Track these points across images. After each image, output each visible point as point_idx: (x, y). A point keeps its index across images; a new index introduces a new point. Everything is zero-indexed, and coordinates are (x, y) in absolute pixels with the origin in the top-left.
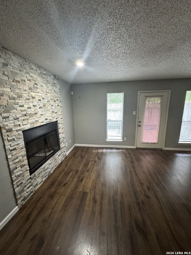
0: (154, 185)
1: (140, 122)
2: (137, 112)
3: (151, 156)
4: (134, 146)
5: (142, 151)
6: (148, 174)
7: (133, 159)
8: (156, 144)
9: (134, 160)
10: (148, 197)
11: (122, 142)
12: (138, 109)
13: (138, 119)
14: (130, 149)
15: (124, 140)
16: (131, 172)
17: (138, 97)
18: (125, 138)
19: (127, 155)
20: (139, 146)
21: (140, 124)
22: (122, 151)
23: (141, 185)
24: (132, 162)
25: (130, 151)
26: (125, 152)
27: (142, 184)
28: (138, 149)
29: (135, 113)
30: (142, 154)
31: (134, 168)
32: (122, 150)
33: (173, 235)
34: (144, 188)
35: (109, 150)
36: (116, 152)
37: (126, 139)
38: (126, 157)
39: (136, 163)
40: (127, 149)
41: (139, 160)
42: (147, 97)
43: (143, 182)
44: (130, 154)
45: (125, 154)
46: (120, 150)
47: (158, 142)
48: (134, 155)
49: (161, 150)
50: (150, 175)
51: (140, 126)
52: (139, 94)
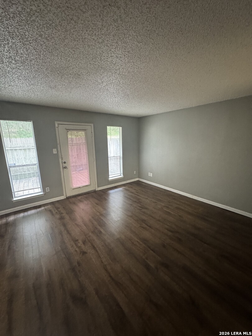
0: (90, 234)
1: (65, 163)
2: (59, 150)
3: (85, 202)
4: (63, 195)
5: (73, 199)
6: (83, 225)
7: (63, 213)
8: (89, 186)
9: (64, 215)
10: (84, 253)
11: (44, 195)
12: (59, 146)
13: (62, 160)
14: (58, 201)
15: (47, 191)
16: (61, 233)
17: (57, 129)
18: (46, 188)
19: (53, 212)
20: (69, 194)
21: (65, 165)
22: (45, 209)
23: (75, 244)
24: (62, 218)
25: (57, 205)
26: (51, 209)
27: (76, 241)
28: (68, 198)
29: (56, 151)
30: (74, 203)
31: (64, 225)
32: (46, 207)
33: (111, 276)
34: (79, 245)
35: (22, 215)
36: (35, 214)
37: (49, 189)
38: (53, 214)
39: (67, 217)
40: (52, 203)
41: (71, 212)
42: (68, 130)
43: (77, 238)
44: (57, 208)
45: (50, 211)
46: (43, 208)
47: (90, 184)
48: (64, 208)
49: (95, 191)
50: (85, 225)
51: (65, 168)
52: (57, 125)
